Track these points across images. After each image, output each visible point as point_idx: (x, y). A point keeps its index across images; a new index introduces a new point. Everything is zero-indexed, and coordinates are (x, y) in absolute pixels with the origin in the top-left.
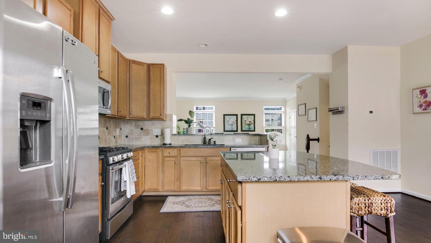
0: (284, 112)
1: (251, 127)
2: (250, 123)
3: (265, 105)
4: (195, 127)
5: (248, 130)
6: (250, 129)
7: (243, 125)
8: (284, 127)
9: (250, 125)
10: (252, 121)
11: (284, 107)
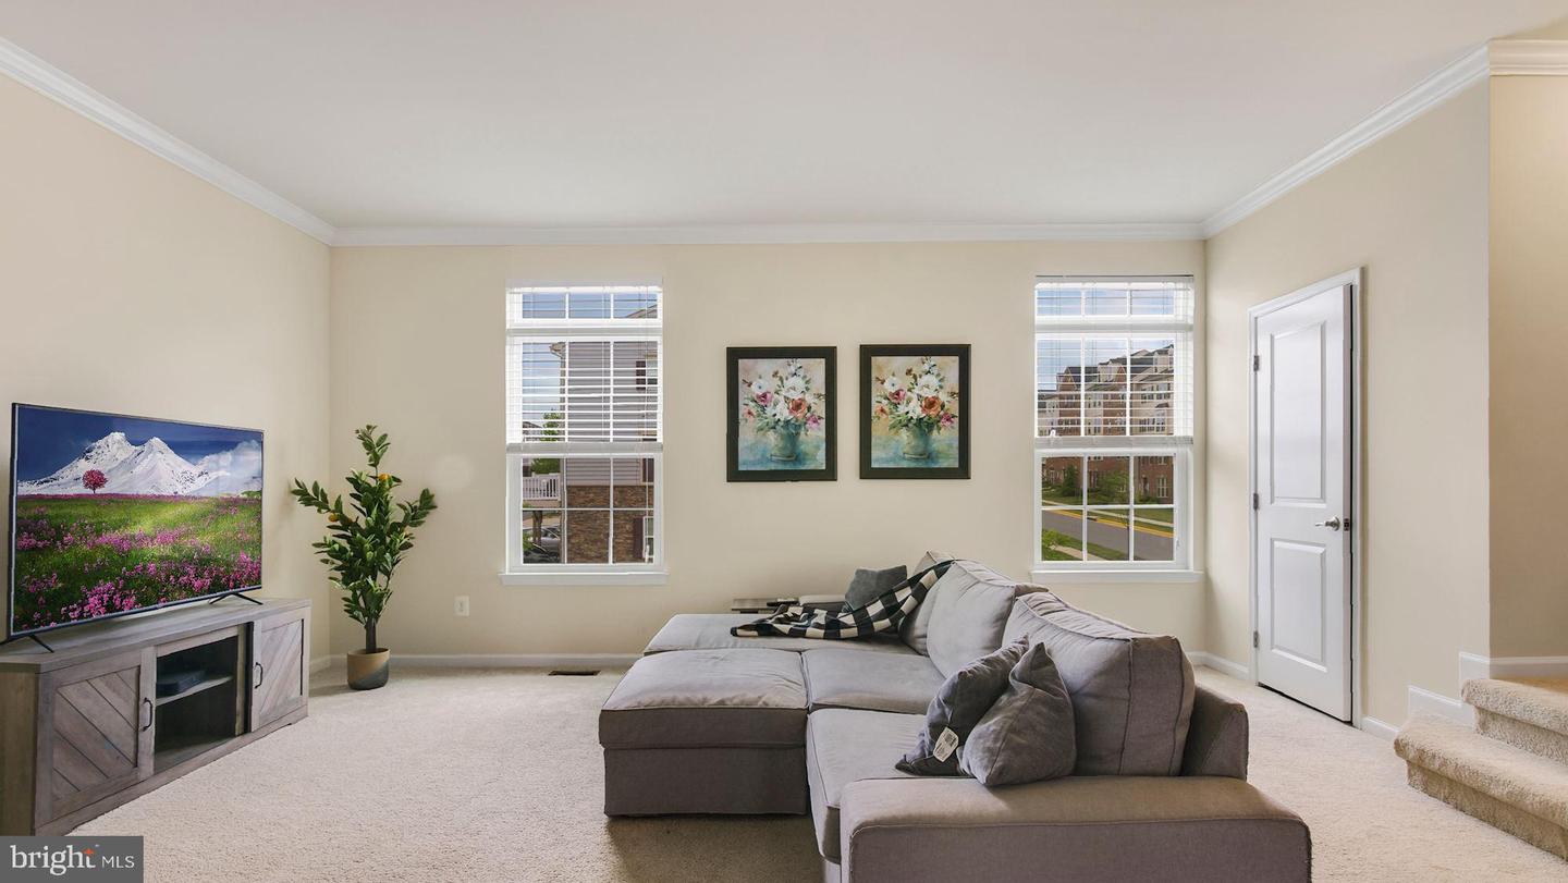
0: (1187, 328)
1: (935, 446)
2: (932, 413)
3: (1042, 277)
4: (514, 448)
5: (913, 465)
6: (928, 455)
7: (879, 429)
8: (1189, 441)
9: (930, 426)
10: (943, 397)
11: (1191, 293)
